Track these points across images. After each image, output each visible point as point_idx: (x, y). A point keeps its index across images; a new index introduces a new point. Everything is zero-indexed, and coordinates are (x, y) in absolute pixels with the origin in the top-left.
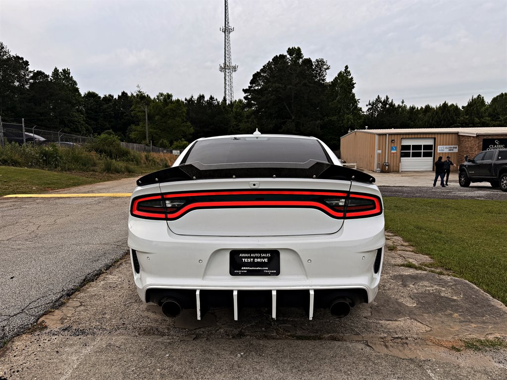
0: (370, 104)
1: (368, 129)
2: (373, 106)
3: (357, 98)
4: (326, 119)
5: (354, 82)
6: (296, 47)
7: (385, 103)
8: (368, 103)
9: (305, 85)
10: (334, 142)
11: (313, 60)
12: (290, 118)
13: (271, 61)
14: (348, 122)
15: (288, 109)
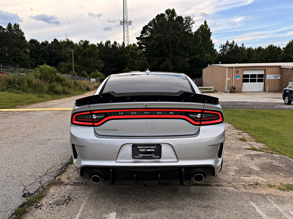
0: (221, 47)
1: (221, 64)
2: (224, 47)
3: (213, 43)
4: (193, 57)
5: (211, 32)
6: (172, 9)
7: (231, 46)
9: (178, 34)
11: (184, 17)
12: (169, 56)
13: (155, 18)
14: (207, 59)
15: (167, 50)
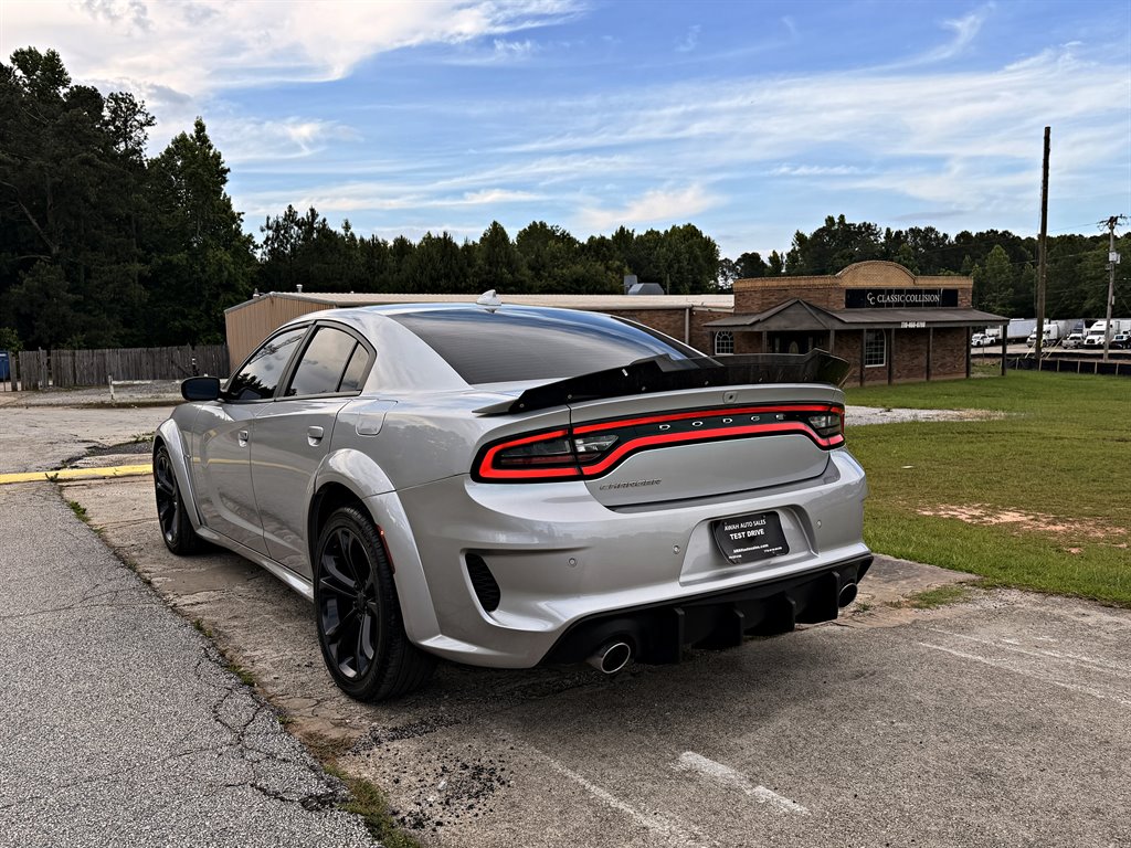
2: (278, 229)
3: (236, 208)
4: (157, 260)
5: (224, 166)
6: (43, 53)
7: (308, 224)
8: (264, 224)
10: (184, 322)
11: (105, 95)
12: (47, 250)
14: (220, 270)
15: (36, 224)
